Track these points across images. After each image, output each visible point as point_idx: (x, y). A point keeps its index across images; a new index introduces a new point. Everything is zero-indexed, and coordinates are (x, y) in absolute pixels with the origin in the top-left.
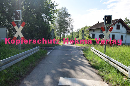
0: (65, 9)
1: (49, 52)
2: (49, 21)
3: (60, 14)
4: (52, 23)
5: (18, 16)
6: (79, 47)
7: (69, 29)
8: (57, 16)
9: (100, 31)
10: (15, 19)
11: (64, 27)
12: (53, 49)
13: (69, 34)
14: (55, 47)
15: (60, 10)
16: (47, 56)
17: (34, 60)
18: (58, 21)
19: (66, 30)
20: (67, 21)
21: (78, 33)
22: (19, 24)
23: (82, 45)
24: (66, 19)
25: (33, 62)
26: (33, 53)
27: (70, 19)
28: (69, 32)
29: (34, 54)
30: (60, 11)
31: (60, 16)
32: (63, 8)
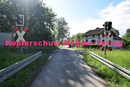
0: (63, 18)
1: (51, 56)
2: (50, 28)
3: (60, 22)
4: (53, 30)
5: (20, 21)
6: (76, 51)
7: (66, 35)
8: (57, 24)
9: (92, 37)
10: (17, 24)
11: (62, 33)
12: (54, 52)
13: (66, 39)
15: (59, 19)
16: (49, 60)
17: (35, 68)
18: (57, 28)
19: (64, 36)
20: (65, 28)
21: (73, 38)
22: (21, 29)
23: (78, 49)
24: (64, 27)
25: (34, 70)
26: (34, 59)
27: (67, 27)
28: (66, 37)
29: (36, 60)
30: (60, 21)
31: (59, 24)
32: (61, 18)
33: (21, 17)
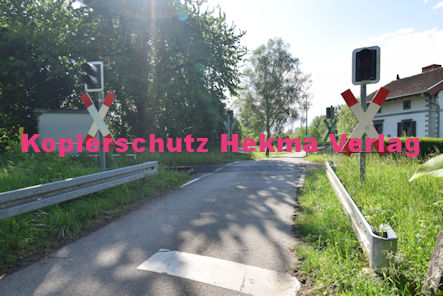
0: (280, 43)
1: (195, 180)
2: (222, 87)
3: (265, 61)
4: (233, 93)
5: (94, 79)
7: (295, 106)
9: (400, 108)
12: (218, 169)
14: (229, 164)
19: (287, 111)
20: (287, 81)
22: (100, 101)
27: (298, 73)
28: (295, 117)
30: (265, 54)
32: (271, 43)
33: (95, 69)
